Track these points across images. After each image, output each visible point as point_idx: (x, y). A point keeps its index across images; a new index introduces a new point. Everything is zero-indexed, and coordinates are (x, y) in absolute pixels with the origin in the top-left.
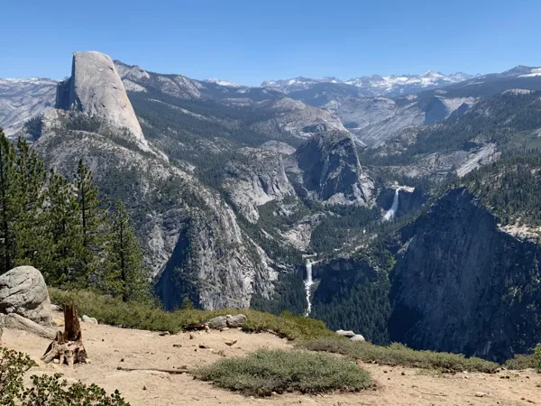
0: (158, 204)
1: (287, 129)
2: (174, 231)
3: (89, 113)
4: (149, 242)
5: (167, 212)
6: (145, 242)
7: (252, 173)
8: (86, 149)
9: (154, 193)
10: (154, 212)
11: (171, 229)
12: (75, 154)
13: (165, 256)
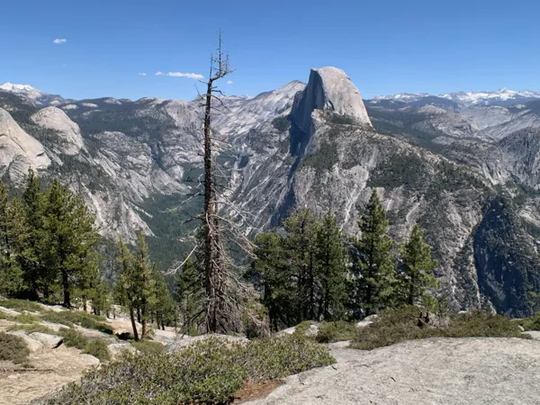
0: (446, 185)
1: (440, 128)
2: (468, 208)
3: (340, 112)
4: (449, 217)
5: (457, 192)
6: (445, 216)
7: (480, 161)
8: (364, 139)
9: (439, 174)
10: (445, 191)
11: (465, 206)
12: (357, 142)
13: (465, 229)
